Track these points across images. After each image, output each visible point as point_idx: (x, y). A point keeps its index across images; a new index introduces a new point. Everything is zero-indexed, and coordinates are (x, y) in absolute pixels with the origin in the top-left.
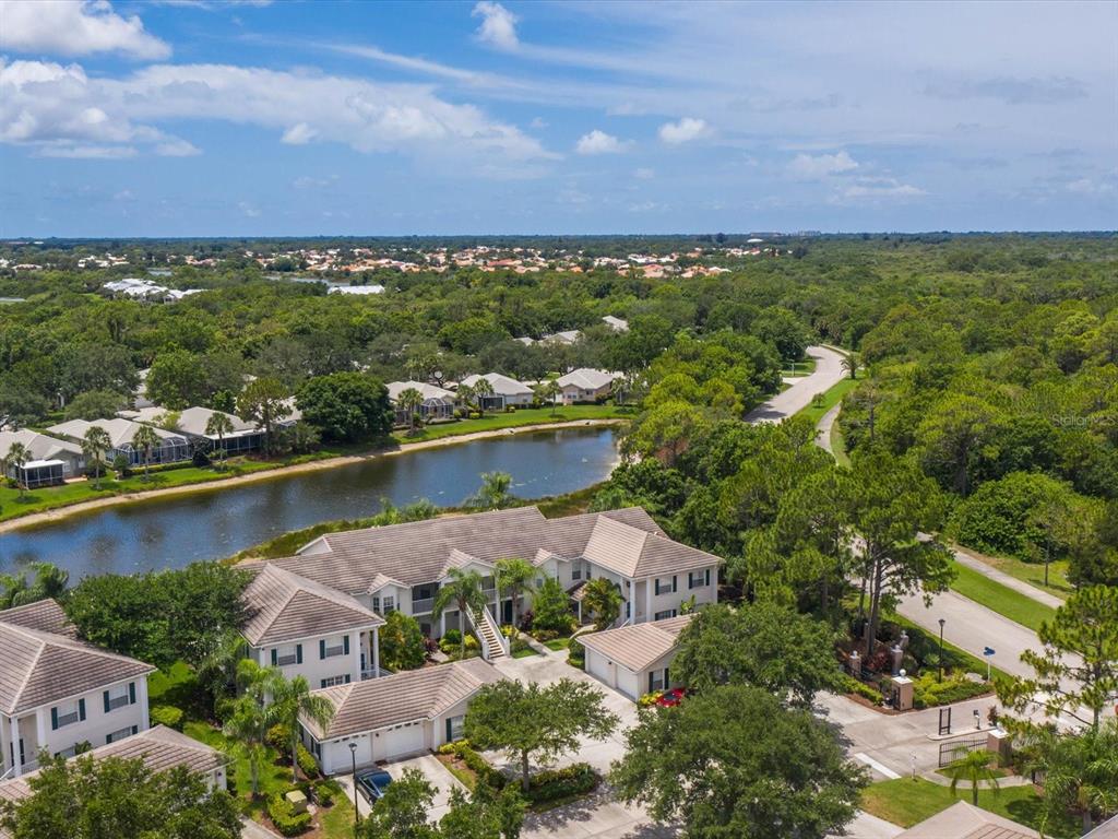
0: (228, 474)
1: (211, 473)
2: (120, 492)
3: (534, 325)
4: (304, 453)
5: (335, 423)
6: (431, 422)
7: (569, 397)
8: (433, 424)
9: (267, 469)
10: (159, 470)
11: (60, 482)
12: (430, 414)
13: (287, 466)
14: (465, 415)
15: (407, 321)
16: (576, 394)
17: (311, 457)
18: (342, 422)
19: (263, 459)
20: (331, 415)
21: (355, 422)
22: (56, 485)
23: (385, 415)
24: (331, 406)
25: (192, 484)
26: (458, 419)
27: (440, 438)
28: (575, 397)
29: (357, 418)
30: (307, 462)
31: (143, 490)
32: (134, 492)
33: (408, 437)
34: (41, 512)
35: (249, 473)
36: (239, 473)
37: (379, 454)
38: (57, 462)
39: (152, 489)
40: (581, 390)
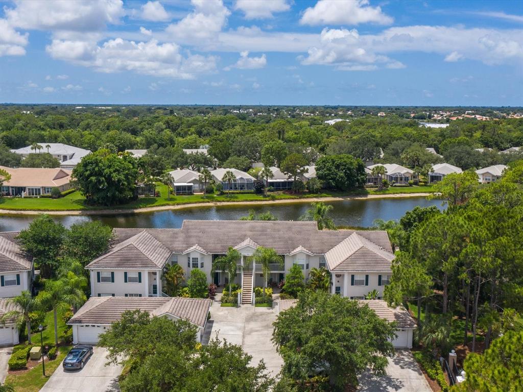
0: (267, 199)
1: (261, 197)
2: (212, 201)
3: (502, 143)
4: (313, 193)
5: (330, 179)
6: (394, 185)
7: (486, 179)
8: (395, 186)
9: (289, 199)
10: (237, 193)
11: (191, 194)
12: (394, 181)
13: (300, 198)
14: (416, 183)
15: (424, 137)
16: (491, 178)
17: (315, 195)
18: (333, 179)
19: (291, 193)
20: (329, 175)
21: (340, 180)
22: (188, 194)
23: (359, 178)
24: (330, 170)
25: (248, 201)
26: (411, 185)
27: (394, 194)
28: (489, 180)
29: (342, 177)
30: (312, 198)
31: (223, 201)
32: (219, 201)
33: (376, 191)
34: (172, 205)
35: (279, 200)
36: (274, 199)
37: (352, 198)
38: (192, 184)
39: (228, 201)
40: (493, 176)
